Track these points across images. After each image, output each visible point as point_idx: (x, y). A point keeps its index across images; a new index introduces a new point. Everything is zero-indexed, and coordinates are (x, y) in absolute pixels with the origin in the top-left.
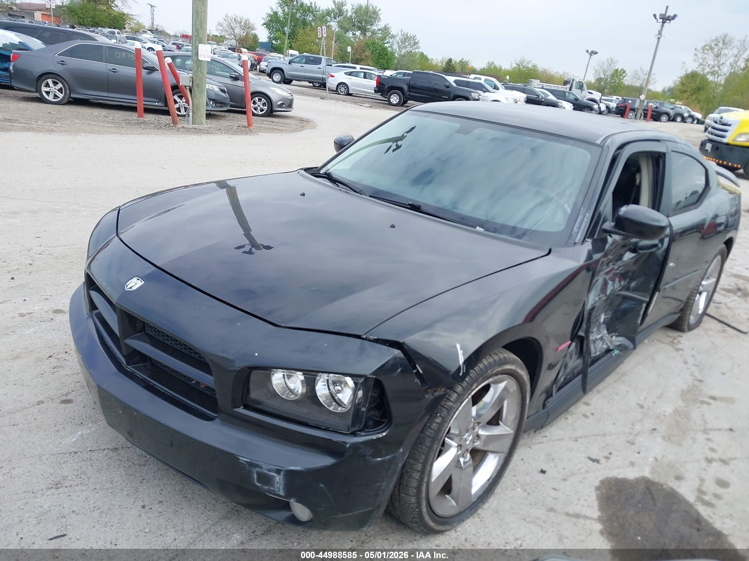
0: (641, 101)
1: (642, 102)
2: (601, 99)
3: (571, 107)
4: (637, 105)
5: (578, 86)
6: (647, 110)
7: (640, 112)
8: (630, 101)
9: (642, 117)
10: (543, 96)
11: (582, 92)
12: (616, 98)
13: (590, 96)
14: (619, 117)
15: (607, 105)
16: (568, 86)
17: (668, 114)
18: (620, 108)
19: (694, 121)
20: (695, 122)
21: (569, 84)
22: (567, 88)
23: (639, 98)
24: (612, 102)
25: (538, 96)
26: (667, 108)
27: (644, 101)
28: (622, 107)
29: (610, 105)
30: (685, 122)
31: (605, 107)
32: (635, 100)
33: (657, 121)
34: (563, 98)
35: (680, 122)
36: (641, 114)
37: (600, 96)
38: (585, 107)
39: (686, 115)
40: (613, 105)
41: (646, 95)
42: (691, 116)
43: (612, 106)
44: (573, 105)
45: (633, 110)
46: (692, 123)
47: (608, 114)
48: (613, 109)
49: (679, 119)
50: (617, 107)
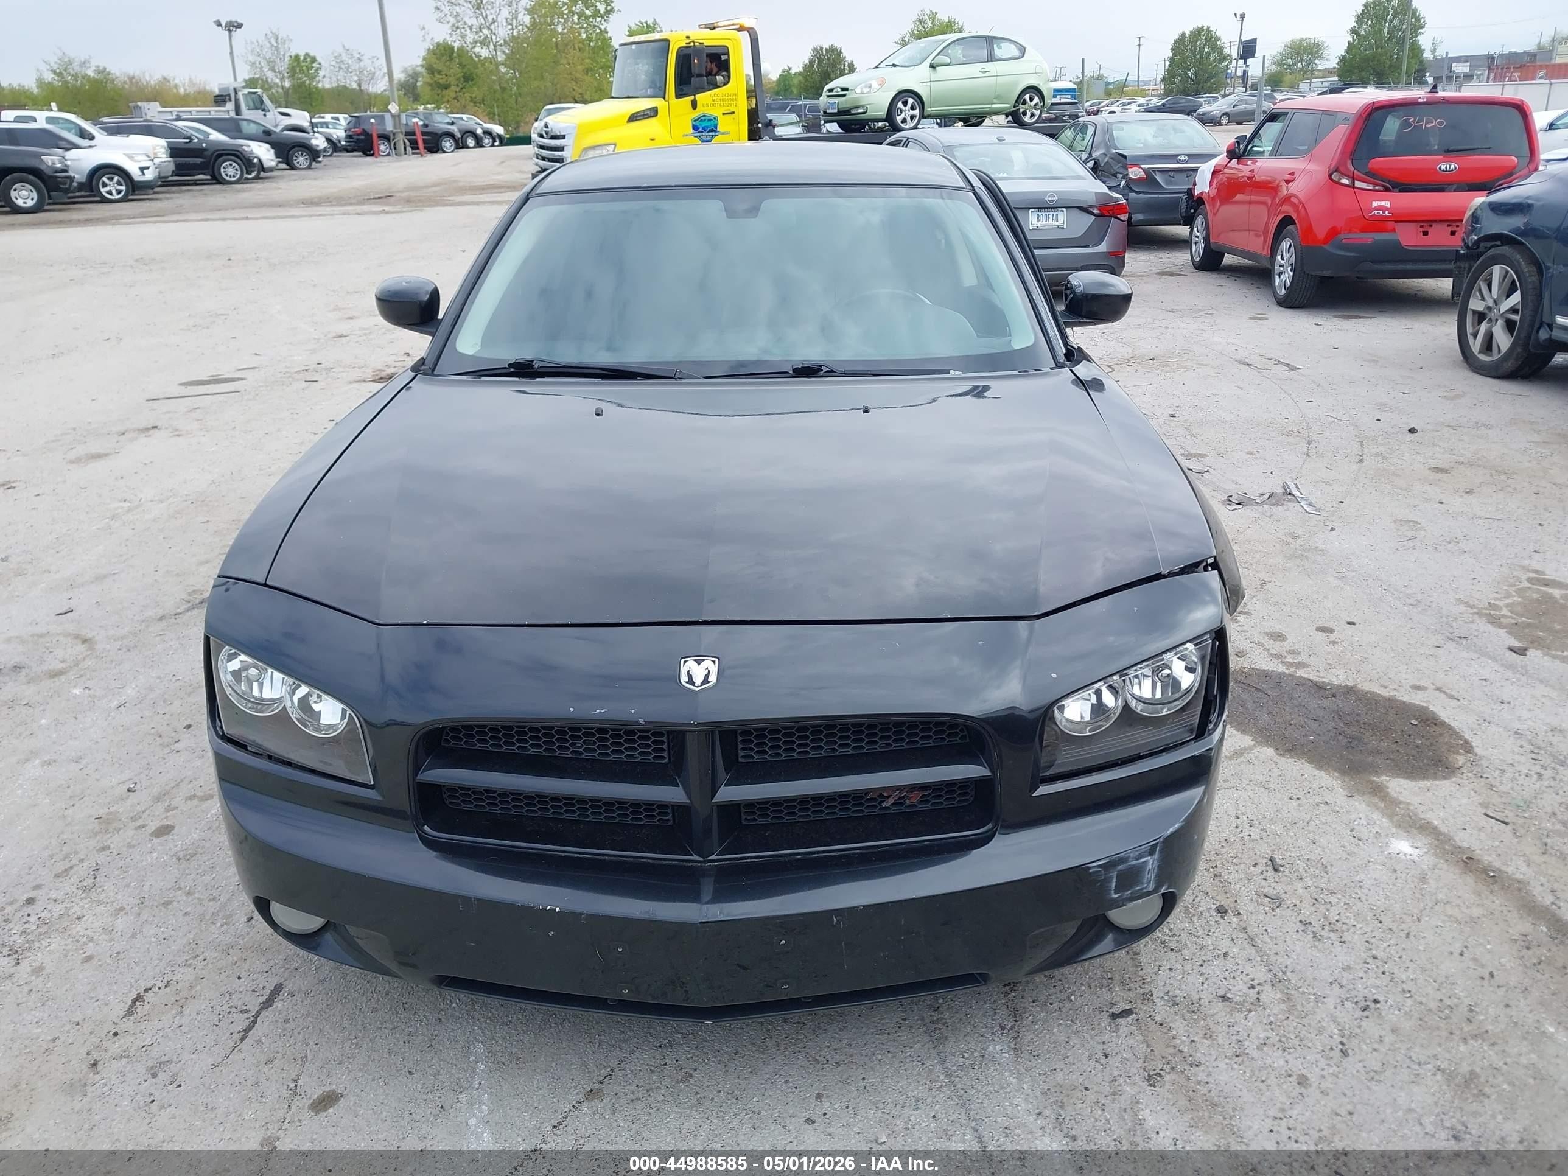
0: (393, 116)
1: (397, 118)
2: (311, 123)
3: (268, 150)
4: (389, 127)
5: (251, 104)
6: (414, 134)
7: (401, 139)
8: (372, 120)
9: (409, 149)
10: (201, 137)
11: (265, 115)
12: (333, 118)
13: (287, 121)
14: (360, 156)
15: (327, 136)
16: (230, 106)
17: (451, 135)
18: (356, 137)
19: (494, 141)
20: (497, 144)
21: (230, 100)
22: (228, 111)
23: (389, 111)
24: (328, 128)
25: (189, 138)
26: (441, 123)
27: (399, 116)
28: (358, 135)
29: (331, 135)
30: (482, 146)
31: (324, 139)
32: (383, 117)
33: (436, 152)
34: (238, 134)
35: (474, 147)
36: (405, 144)
37: (309, 118)
38: (294, 147)
39: (479, 131)
40: (339, 133)
41: (397, 101)
42: (487, 133)
43: (335, 136)
44: (273, 147)
45: (386, 137)
46: (493, 145)
47: (335, 154)
48: (340, 142)
49: (471, 142)
50: (349, 137)
